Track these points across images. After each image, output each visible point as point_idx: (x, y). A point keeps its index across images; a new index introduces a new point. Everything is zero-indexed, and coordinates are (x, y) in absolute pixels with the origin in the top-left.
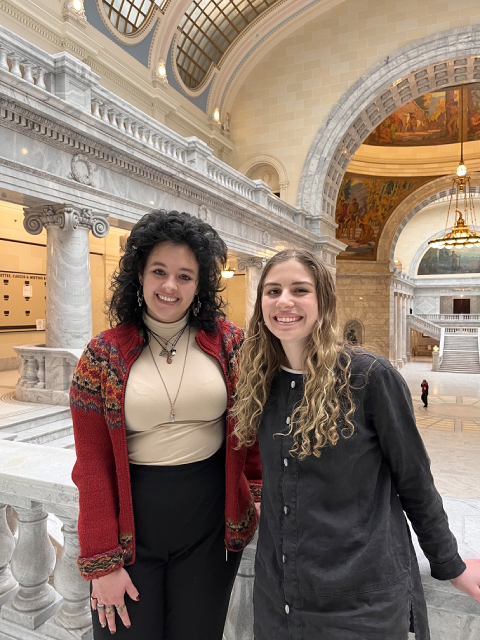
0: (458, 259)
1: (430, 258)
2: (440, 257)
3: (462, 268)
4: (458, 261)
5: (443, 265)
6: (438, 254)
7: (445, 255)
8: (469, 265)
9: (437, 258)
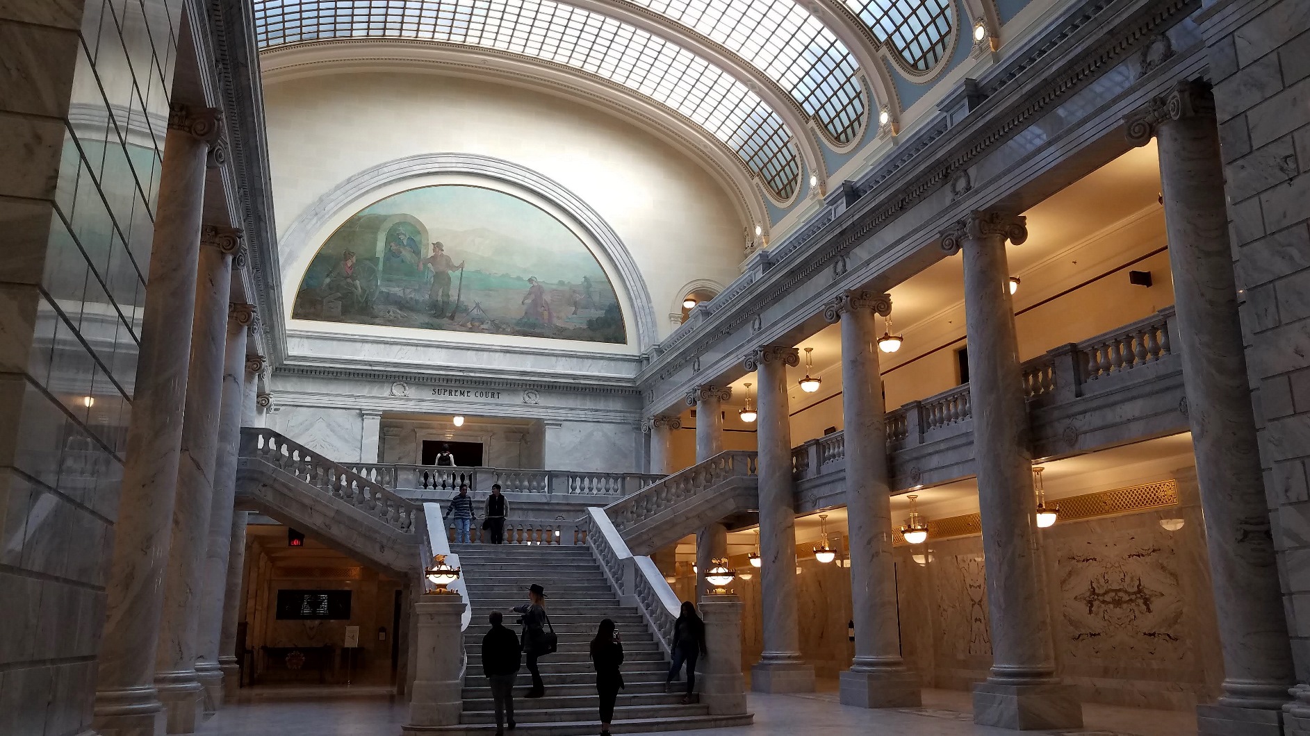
0: (454, 275)
1: (347, 255)
2: (387, 259)
3: (466, 310)
4: (455, 282)
5: (396, 290)
6: (381, 245)
7: (407, 254)
8: (494, 304)
9: (374, 260)
